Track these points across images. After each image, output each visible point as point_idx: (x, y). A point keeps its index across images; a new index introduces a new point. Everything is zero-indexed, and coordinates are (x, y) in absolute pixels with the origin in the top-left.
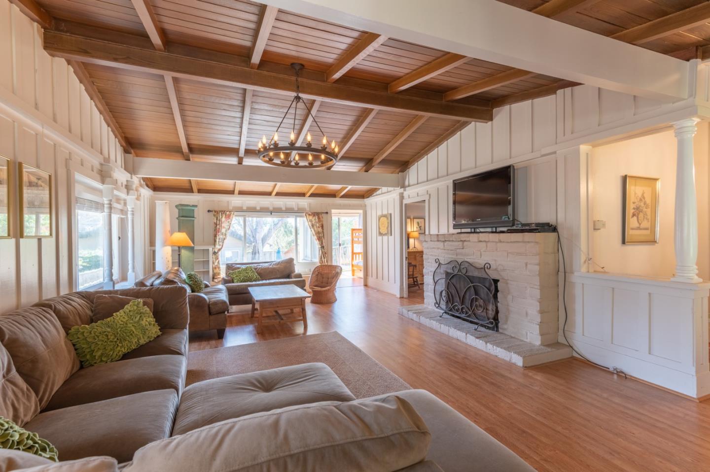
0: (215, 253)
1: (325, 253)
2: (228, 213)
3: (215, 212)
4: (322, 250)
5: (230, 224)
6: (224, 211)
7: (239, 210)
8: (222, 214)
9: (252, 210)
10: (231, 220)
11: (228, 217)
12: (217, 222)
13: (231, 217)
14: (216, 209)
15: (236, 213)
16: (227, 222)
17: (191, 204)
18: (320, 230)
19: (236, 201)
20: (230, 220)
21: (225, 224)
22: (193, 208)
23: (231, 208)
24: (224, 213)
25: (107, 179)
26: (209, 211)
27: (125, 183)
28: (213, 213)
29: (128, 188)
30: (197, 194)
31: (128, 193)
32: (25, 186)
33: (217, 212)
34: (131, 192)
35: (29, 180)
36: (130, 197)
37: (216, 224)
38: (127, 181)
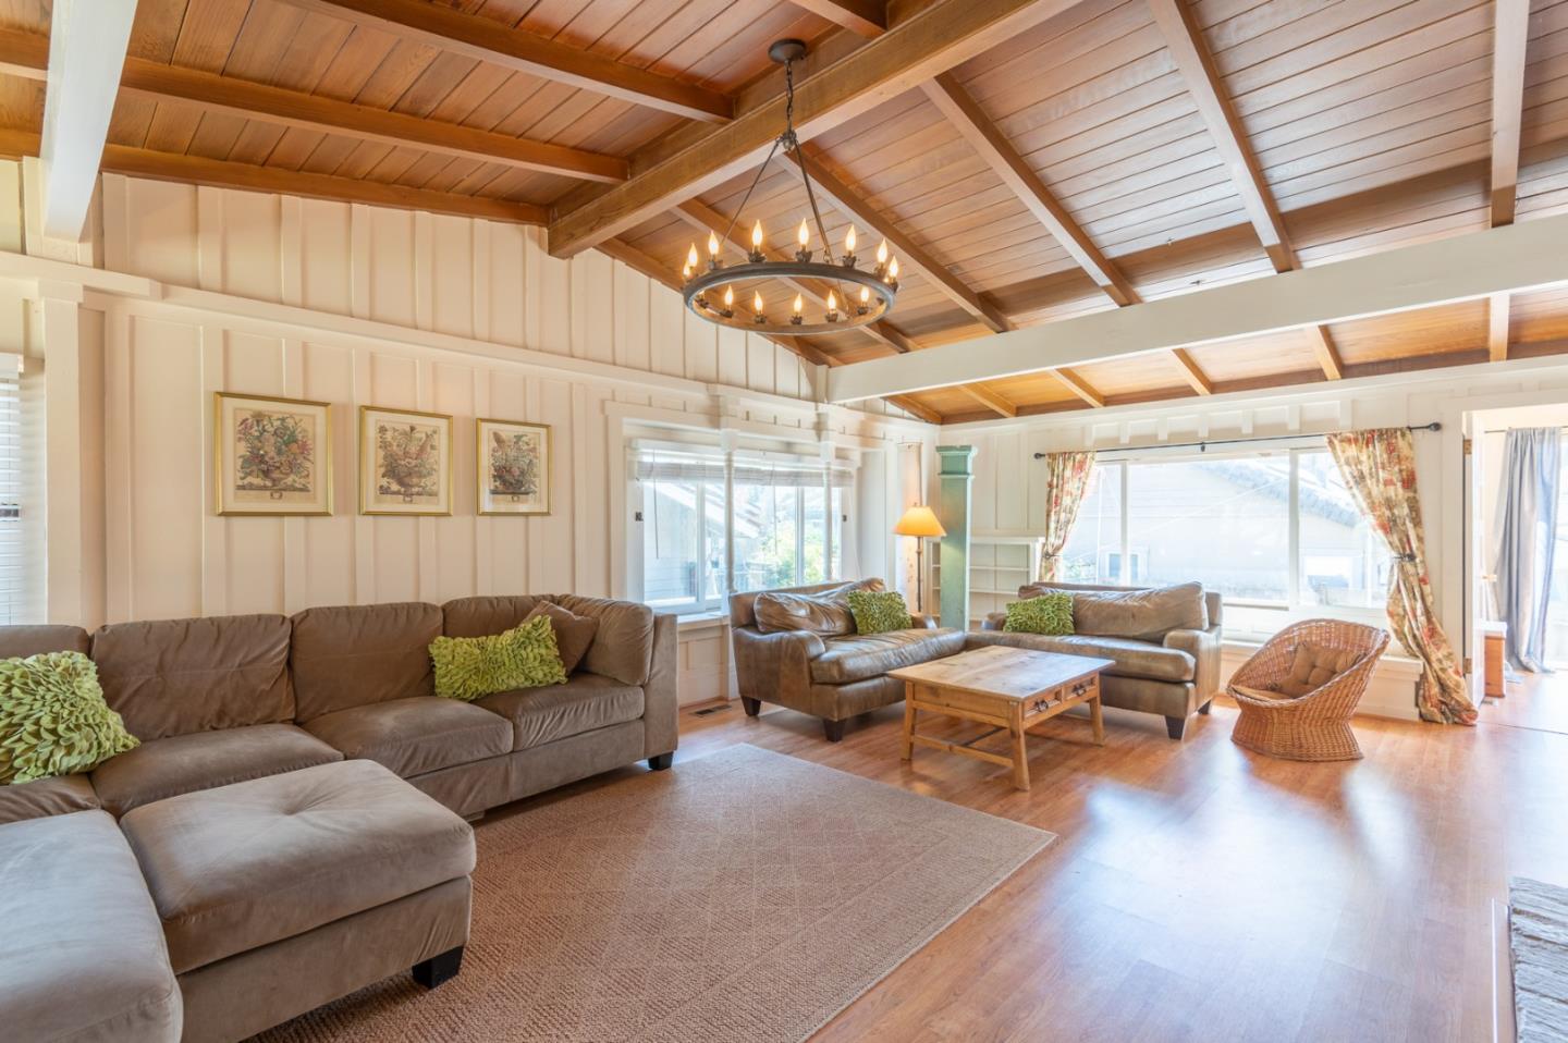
0: (1047, 556)
1: (1423, 581)
2: (1079, 457)
3: (1050, 455)
4: (1402, 568)
5: (1084, 483)
6: (1070, 453)
7: (1112, 447)
8: (1064, 460)
9: (1145, 444)
10: (1087, 475)
11: (1081, 467)
12: (1052, 480)
13: (1087, 466)
14: (1054, 451)
15: (1098, 456)
16: (1076, 480)
17: (958, 444)
18: (1398, 492)
19: (1102, 423)
20: (1082, 474)
21: (1072, 486)
22: (963, 453)
23: (1089, 444)
24: (1069, 458)
25: (723, 420)
26: (1038, 456)
27: (814, 419)
28: (1046, 460)
29: (819, 427)
30: (1013, 419)
31: (819, 437)
32: (486, 447)
33: (1052, 456)
34: (824, 433)
35: (498, 439)
36: (823, 443)
37: (1050, 485)
38: (819, 415)
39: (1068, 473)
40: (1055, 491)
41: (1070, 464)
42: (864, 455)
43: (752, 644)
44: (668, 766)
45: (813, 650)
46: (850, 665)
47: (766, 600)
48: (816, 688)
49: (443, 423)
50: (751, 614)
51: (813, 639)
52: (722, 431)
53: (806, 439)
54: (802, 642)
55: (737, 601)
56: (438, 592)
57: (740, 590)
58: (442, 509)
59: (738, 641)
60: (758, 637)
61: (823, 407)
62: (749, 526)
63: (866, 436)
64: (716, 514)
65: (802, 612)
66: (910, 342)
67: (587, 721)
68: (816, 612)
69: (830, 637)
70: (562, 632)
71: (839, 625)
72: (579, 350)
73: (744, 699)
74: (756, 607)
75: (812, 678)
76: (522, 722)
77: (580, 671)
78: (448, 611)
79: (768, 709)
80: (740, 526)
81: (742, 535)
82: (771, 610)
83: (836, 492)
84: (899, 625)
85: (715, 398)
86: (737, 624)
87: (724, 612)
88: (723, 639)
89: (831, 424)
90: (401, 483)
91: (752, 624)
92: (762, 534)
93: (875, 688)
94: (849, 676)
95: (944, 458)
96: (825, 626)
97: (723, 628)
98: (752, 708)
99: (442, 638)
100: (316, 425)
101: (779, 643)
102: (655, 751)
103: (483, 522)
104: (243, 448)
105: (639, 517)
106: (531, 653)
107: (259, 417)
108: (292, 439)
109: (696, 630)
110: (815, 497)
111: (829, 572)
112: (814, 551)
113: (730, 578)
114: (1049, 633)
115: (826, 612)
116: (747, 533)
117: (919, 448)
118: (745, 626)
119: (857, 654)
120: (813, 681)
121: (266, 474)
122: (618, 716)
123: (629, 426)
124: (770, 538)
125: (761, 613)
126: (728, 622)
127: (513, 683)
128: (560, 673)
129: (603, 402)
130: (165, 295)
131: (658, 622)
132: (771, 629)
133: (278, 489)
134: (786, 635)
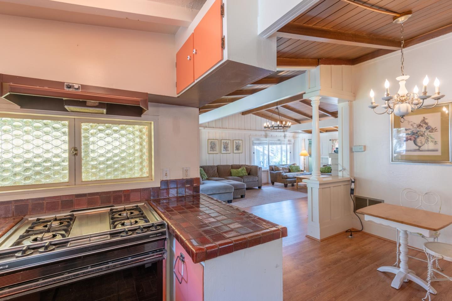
25: (268, 137)
26: (330, 140)
27: (284, 135)
28: (332, 141)
29: (285, 136)
30: (325, 133)
31: (285, 138)
32: (235, 143)
33: (333, 140)
34: (286, 138)
35: (236, 142)
36: (286, 139)
37: (333, 146)
38: (285, 134)
39: (336, 143)
40: (333, 147)
41: (336, 142)
42: (294, 141)
43: (273, 173)
44: (261, 188)
45: (282, 174)
46: (288, 176)
47: (275, 166)
48: (283, 179)
49: (230, 141)
50: (272, 169)
51: (283, 172)
52: (267, 139)
53: (282, 139)
54: (281, 172)
55: (270, 166)
56: (230, 163)
57: (270, 165)
58: (230, 152)
59: (270, 173)
60: (274, 172)
61: (285, 133)
62: (272, 154)
63: (294, 137)
64: (266, 152)
65: (281, 168)
66: (301, 122)
67: (251, 180)
68: (283, 169)
69: (285, 172)
70: (247, 169)
71: (287, 171)
72: (246, 129)
73: (272, 182)
74: (273, 167)
75: (282, 177)
76: (244, 179)
77: (249, 174)
78: (232, 166)
79: (275, 183)
80: (270, 154)
81: (271, 156)
82: (276, 168)
83: (288, 146)
84: (299, 171)
85: (266, 133)
86: (270, 170)
87: (268, 168)
88: (268, 173)
89: (287, 136)
90: (225, 149)
91: (273, 170)
92: (275, 155)
93: (293, 180)
94: (288, 177)
95: (309, 141)
96: (285, 171)
97: (268, 171)
98: (273, 183)
99: (232, 169)
100: (217, 142)
101: (277, 173)
102: (259, 186)
103: (234, 154)
104: (210, 146)
105: (254, 153)
106: (243, 171)
107: (212, 142)
108: (215, 144)
109: (264, 171)
110: (284, 147)
111: (287, 162)
112: (284, 159)
113: (269, 163)
114: (326, 173)
115: (285, 169)
116: (272, 155)
117: (305, 140)
118: (272, 170)
119: (290, 175)
120: (282, 178)
121: (212, 149)
122: (254, 180)
123: (253, 139)
124: (276, 156)
125: (274, 168)
126: (269, 170)
127: (241, 175)
128: (247, 174)
129: (249, 136)
130: (204, 129)
131: (259, 168)
132: (276, 170)
133: (213, 150)
134: (278, 171)
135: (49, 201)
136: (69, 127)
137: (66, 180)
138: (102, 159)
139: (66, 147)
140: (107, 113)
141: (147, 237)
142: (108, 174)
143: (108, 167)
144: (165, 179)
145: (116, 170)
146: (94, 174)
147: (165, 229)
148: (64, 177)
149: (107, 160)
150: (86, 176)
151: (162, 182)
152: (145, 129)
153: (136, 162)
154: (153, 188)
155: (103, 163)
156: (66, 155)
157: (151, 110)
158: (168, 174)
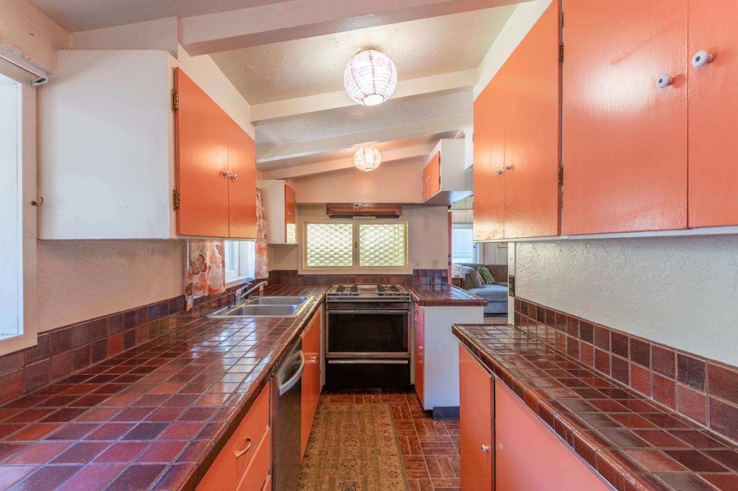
135: (342, 277)
136: (353, 227)
137: (351, 264)
138: (372, 251)
139: (351, 242)
140: (376, 218)
141: (398, 299)
142: (376, 262)
143: (376, 256)
144: (417, 268)
145: (381, 259)
146: (367, 262)
147: (410, 297)
148: (349, 263)
149: (375, 252)
150: (362, 263)
151: (415, 271)
152: (401, 227)
153: (400, 256)
154: (407, 275)
155: (372, 253)
156: (351, 248)
157: (405, 212)
158: (419, 264)
